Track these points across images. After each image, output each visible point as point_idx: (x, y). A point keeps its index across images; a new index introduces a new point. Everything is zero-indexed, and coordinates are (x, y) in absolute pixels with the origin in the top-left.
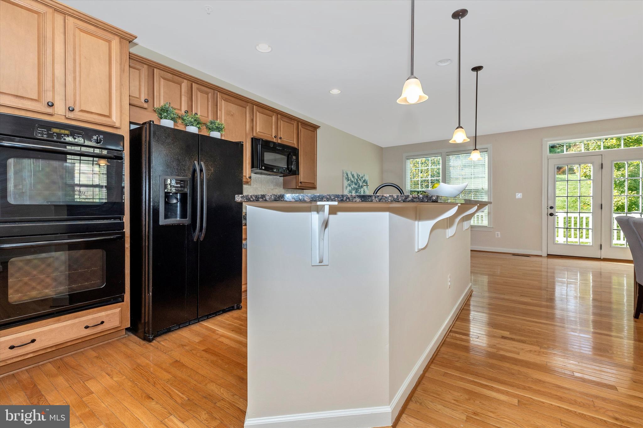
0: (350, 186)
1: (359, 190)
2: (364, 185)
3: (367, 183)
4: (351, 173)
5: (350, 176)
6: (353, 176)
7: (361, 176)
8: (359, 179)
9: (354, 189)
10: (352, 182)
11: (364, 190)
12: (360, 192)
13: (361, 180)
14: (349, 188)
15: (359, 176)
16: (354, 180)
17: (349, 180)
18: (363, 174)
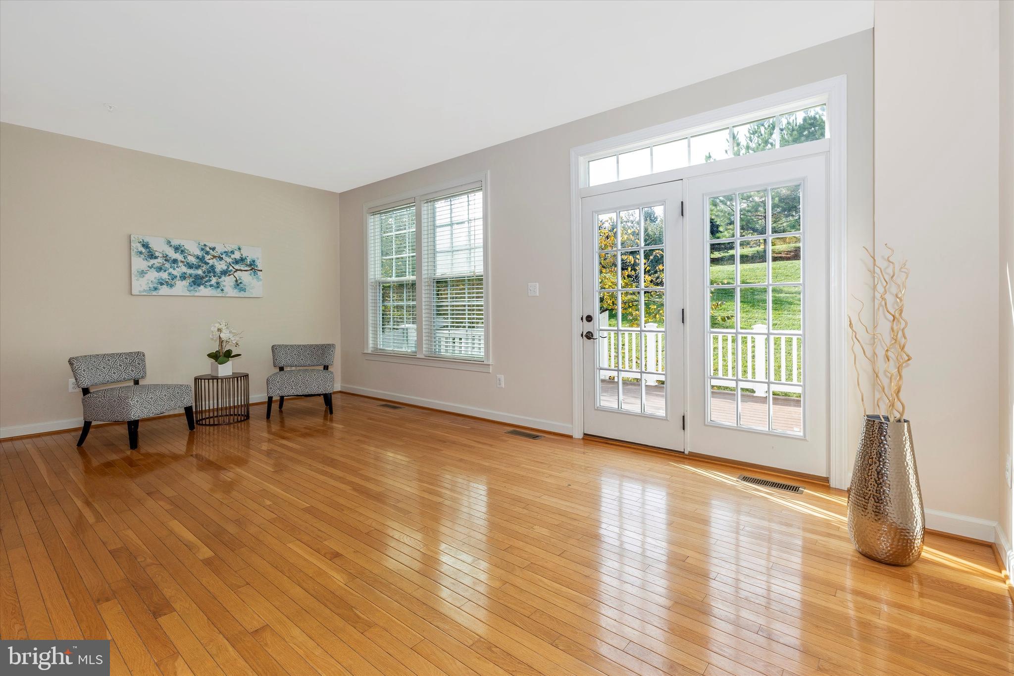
0: (160, 269)
1: (209, 281)
2: (237, 270)
3: (252, 265)
4: (170, 242)
5: (161, 248)
6: (177, 249)
7: (220, 250)
9: (183, 277)
10: (175, 261)
11: (236, 281)
12: (218, 283)
13: (221, 259)
14: (153, 275)
15: (213, 249)
16: (185, 257)
17: (156, 258)
18: (235, 247)
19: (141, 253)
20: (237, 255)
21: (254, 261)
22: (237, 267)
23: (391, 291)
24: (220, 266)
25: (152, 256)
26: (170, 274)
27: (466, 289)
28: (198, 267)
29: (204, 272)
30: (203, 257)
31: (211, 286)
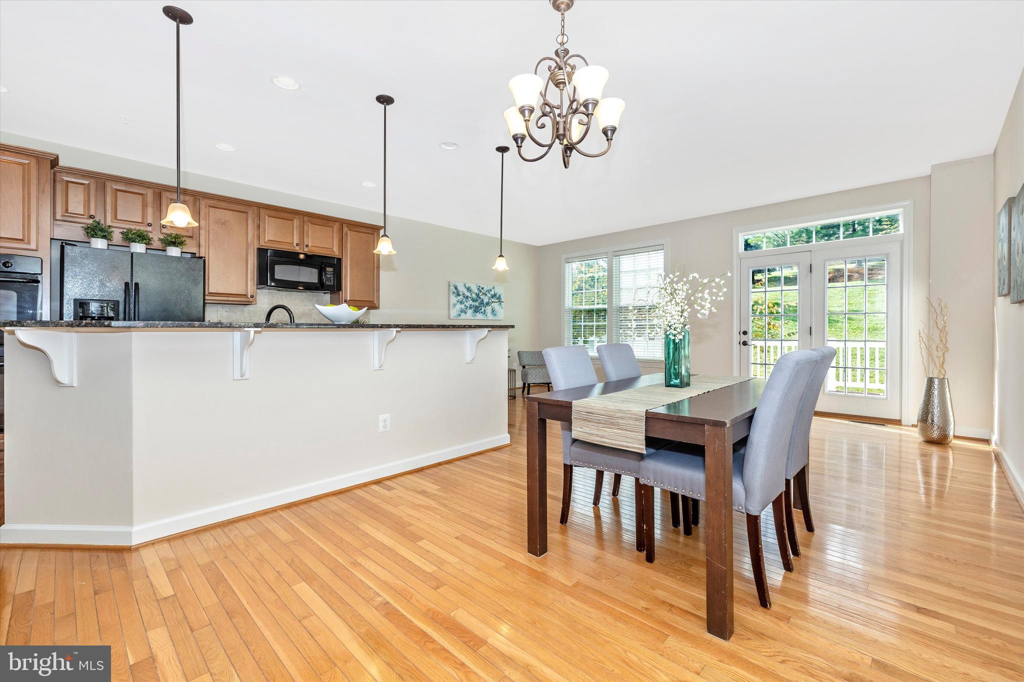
0: (461, 303)
1: (481, 309)
2: (493, 302)
3: (499, 298)
4: (465, 285)
5: (462, 289)
6: (469, 289)
7: (485, 289)
8: (481, 294)
9: (471, 308)
10: (467, 297)
11: (492, 309)
12: (485, 311)
13: (486, 295)
14: (459, 306)
15: (483, 288)
16: (471, 295)
17: (460, 295)
18: (491, 287)
19: (454, 292)
20: (492, 293)
21: (500, 296)
22: (493, 300)
23: (595, 314)
24: (486, 300)
25: (459, 295)
26: (465, 305)
27: (647, 314)
28: (477, 301)
29: (479, 304)
30: (479, 294)
31: (482, 312)
